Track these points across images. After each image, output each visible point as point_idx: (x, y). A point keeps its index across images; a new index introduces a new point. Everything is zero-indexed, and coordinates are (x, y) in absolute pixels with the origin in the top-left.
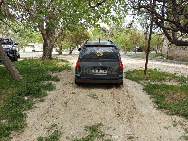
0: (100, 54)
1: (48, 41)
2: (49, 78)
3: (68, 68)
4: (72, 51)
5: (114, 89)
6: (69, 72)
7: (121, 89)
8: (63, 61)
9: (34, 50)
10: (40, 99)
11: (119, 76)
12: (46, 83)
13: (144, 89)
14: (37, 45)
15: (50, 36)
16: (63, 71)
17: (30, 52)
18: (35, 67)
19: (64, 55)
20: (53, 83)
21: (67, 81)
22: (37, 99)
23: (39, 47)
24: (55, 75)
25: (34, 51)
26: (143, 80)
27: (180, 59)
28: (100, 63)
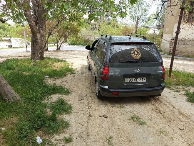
0: (136, 55)
1: (38, 36)
3: (71, 71)
4: (60, 46)
6: (74, 78)
8: (58, 61)
9: (11, 46)
10: (61, 137)
11: (161, 85)
13: (189, 101)
14: (14, 39)
15: (41, 28)
16: (65, 76)
17: (7, 49)
18: (26, 71)
19: (51, 51)
21: (80, 91)
22: (57, 137)
23: (17, 42)
25: (11, 47)
27: (184, 55)
28: (137, 68)
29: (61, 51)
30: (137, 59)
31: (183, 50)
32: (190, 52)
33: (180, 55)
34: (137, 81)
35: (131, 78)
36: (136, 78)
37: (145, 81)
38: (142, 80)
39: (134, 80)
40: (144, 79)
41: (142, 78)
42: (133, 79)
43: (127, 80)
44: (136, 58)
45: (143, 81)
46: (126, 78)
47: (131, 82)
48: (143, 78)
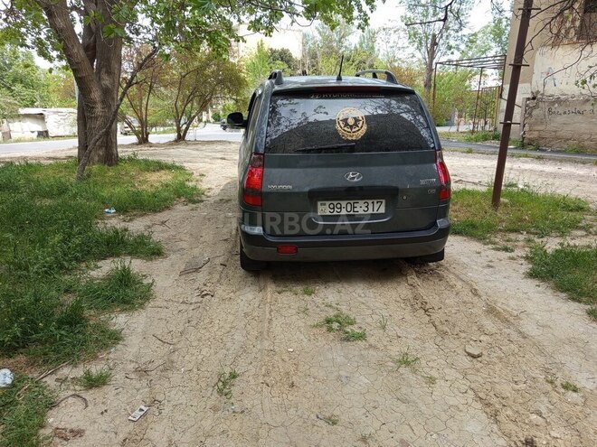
0: (351, 127)
2: (114, 245)
3: (191, 196)
5: (413, 279)
6: (194, 213)
7: (441, 278)
8: (160, 166)
9: (47, 132)
11: (435, 224)
12: (106, 268)
14: (54, 113)
16: (168, 208)
17: (32, 140)
19: (158, 145)
20: (136, 265)
21: (196, 252)
23: (62, 121)
24: (137, 226)
25: (44, 135)
26: (500, 230)
27: (566, 146)
28: (352, 169)
29: (188, 143)
30: (352, 141)
31: (565, 132)
32: (586, 137)
33: (554, 148)
34: (355, 210)
35: (335, 203)
36: (352, 202)
37: (382, 210)
38: (370, 207)
39: (344, 208)
40: (376, 206)
41: (370, 202)
42: (344, 203)
43: (324, 209)
44: (350, 138)
45: (376, 209)
46: (319, 203)
47: (335, 213)
48: (375, 201)
